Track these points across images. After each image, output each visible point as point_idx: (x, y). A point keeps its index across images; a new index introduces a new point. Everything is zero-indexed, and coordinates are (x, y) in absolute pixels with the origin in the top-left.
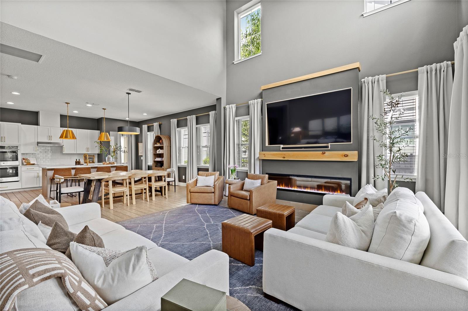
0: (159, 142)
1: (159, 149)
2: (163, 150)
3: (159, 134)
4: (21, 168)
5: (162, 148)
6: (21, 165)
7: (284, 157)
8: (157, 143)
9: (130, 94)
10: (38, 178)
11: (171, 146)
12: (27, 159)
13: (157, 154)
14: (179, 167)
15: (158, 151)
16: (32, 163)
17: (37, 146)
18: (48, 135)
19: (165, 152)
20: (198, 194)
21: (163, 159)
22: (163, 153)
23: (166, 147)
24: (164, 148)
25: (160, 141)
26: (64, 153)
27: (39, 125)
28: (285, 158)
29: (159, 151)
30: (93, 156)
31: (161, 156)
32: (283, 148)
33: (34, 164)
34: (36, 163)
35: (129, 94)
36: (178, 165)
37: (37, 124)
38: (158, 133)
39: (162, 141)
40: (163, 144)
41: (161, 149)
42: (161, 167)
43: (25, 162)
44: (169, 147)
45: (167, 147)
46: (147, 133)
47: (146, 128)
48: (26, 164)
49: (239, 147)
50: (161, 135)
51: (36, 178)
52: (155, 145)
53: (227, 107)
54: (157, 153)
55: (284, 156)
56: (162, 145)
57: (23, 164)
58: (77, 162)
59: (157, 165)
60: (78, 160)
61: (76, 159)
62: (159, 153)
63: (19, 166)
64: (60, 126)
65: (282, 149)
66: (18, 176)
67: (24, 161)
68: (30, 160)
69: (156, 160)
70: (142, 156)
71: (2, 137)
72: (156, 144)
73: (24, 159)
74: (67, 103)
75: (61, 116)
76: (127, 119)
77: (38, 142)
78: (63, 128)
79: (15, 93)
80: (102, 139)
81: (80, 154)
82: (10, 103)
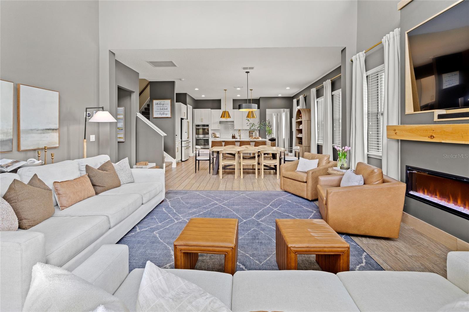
2: (302, 125)
7: (432, 137)
9: (249, 72)
15: (299, 126)
16: (217, 136)
20: (290, 180)
21: (302, 135)
24: (303, 122)
26: (235, 129)
28: (434, 137)
32: (440, 116)
33: (218, 137)
34: (219, 137)
35: (247, 72)
36: (317, 143)
37: (220, 108)
40: (302, 118)
45: (306, 121)
46: (296, 107)
47: (295, 102)
49: (377, 118)
53: (354, 58)
55: (431, 134)
60: (234, 135)
62: (300, 128)
63: (209, 138)
64: (232, 109)
65: (438, 118)
66: (209, 145)
67: (213, 135)
69: (298, 136)
71: (202, 119)
73: (213, 133)
74: (225, 90)
75: (233, 100)
76: (280, 95)
77: (220, 121)
78: (235, 110)
79: (197, 89)
80: (249, 117)
81: (246, 130)
82: (203, 96)
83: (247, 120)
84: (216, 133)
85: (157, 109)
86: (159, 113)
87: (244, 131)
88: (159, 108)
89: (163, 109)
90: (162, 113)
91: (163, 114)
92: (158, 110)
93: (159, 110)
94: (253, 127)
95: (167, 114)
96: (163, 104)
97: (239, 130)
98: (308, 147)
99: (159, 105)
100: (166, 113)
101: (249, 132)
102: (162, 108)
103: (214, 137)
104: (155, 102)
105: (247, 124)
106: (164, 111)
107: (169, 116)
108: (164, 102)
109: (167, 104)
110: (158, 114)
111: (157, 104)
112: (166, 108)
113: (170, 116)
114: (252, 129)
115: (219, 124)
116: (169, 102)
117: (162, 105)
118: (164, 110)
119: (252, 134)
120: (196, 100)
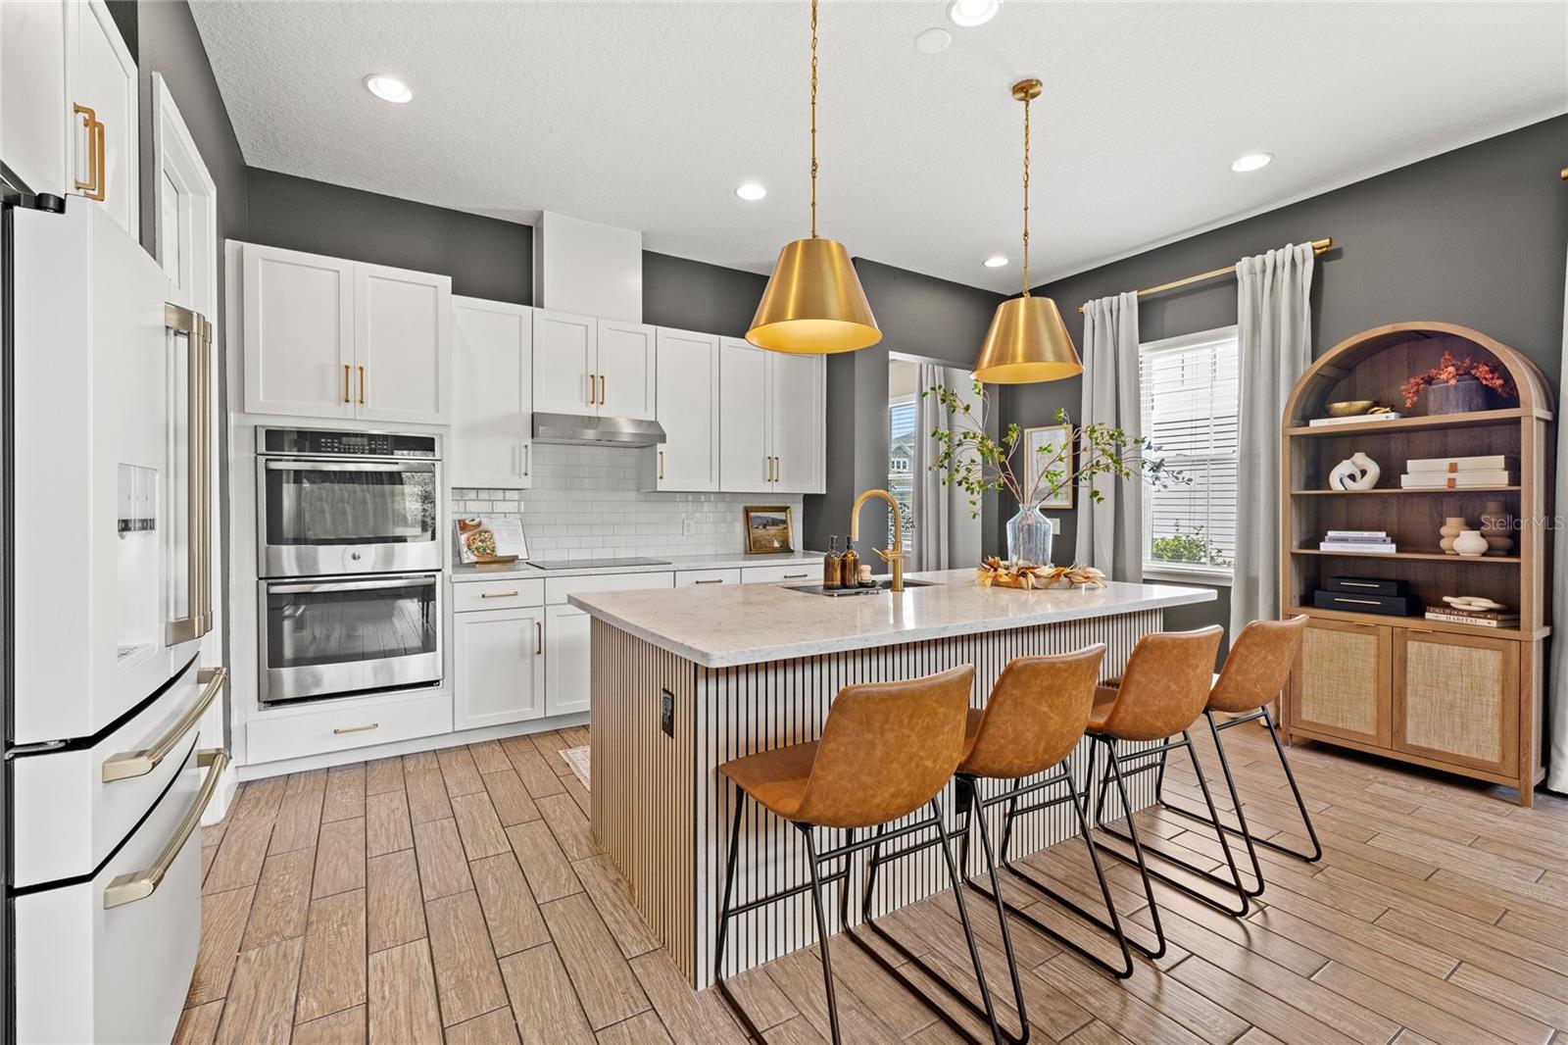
4: (447, 584)
6: (448, 570)
8: (1338, 407)
10: (536, 656)
12: (480, 524)
16: (502, 551)
17: (529, 441)
18: (584, 372)
26: (661, 486)
27: (540, 305)
30: (784, 509)
33: (513, 559)
34: (522, 555)
37: (525, 294)
42: (1408, 611)
43: (469, 546)
48: (474, 559)
51: (528, 662)
52: (1313, 423)
57: (459, 565)
63: (439, 575)
64: (641, 317)
66: (435, 650)
67: (463, 538)
68: (496, 536)
71: (347, 367)
73: (464, 526)
77: (534, 415)
81: (724, 496)
82: (390, 89)
84: (487, 524)
101: (746, 512)
119: (772, 530)
120: (249, 167)
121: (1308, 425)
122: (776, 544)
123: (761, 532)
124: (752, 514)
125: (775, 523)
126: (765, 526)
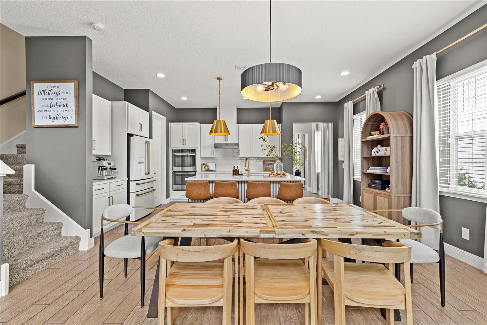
0: (378, 129)
1: (379, 146)
2: (388, 148)
3: (378, 111)
5: (384, 142)
6: (199, 171)
8: (373, 133)
11: (412, 137)
12: (207, 164)
13: (373, 157)
14: (442, 198)
15: (375, 149)
16: (211, 169)
19: (393, 152)
21: (388, 170)
22: (388, 154)
23: (397, 141)
24: (392, 141)
25: (382, 126)
26: (239, 156)
29: (379, 151)
30: (274, 161)
31: (382, 161)
33: (212, 171)
34: (214, 170)
36: (439, 189)
38: (375, 107)
39: (386, 124)
40: (388, 132)
41: (382, 146)
42: (383, 189)
43: (204, 168)
44: (408, 139)
45: (400, 138)
46: (352, 118)
47: (350, 107)
50: (382, 109)
52: (368, 137)
54: (373, 155)
56: (385, 136)
58: (235, 170)
59: (372, 183)
60: (236, 168)
61: (234, 166)
62: (377, 155)
63: (196, 172)
64: (235, 123)
67: (204, 166)
68: (210, 166)
69: (369, 171)
70: (343, 162)
71: (184, 139)
72: (371, 135)
73: (204, 164)
74: (219, 79)
75: (238, 109)
76: (318, 98)
77: (215, 144)
78: (239, 124)
79: (161, 75)
80: (266, 132)
81: (258, 158)
82: (184, 98)
83: (261, 139)
84: (208, 164)
85: (43, 106)
86: (47, 114)
87: (255, 161)
88: (48, 103)
89: (58, 104)
90: (54, 115)
91: (58, 118)
92: (44, 108)
93: (48, 108)
94: (273, 152)
95: (66, 118)
96: (58, 93)
97: (247, 159)
98: (404, 199)
99: (47, 96)
100: (63, 114)
101: (264, 162)
102: (54, 103)
103: (206, 171)
104: (38, 87)
105: (263, 147)
106: (61, 111)
107: (72, 122)
108: (60, 87)
109: (67, 93)
110: (46, 118)
111: (43, 92)
112: (64, 102)
113: (74, 124)
114: (271, 156)
115: (214, 149)
116: (70, 87)
117: (54, 96)
118: (59, 108)
119: (270, 166)
120: (177, 109)
121: (366, 138)
122: (271, 169)
123: (267, 166)
124: (265, 162)
125: (271, 164)
126: (268, 165)
